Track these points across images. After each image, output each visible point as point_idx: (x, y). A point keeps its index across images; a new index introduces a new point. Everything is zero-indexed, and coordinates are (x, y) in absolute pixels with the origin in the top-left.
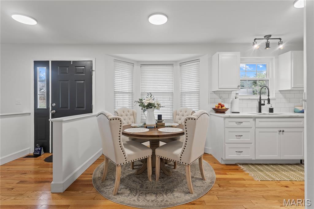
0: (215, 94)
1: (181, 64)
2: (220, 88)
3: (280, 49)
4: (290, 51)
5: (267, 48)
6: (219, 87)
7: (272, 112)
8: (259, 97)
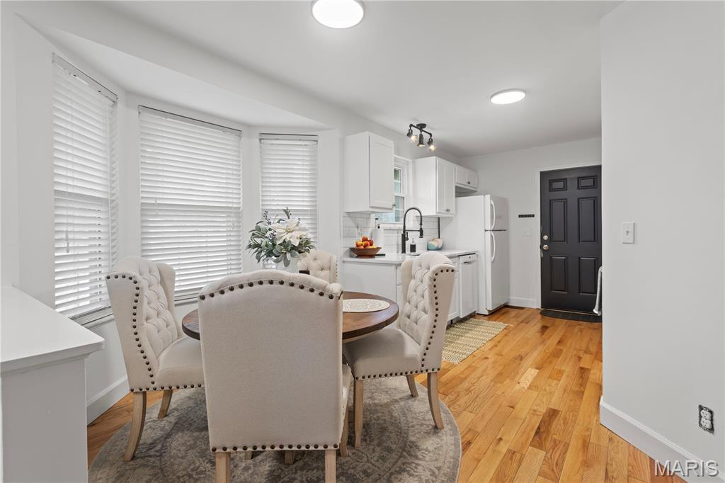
0: (349, 217)
1: (263, 136)
2: (372, 207)
3: (430, 150)
4: (434, 157)
5: (421, 146)
6: (371, 205)
7: (415, 251)
8: (402, 226)
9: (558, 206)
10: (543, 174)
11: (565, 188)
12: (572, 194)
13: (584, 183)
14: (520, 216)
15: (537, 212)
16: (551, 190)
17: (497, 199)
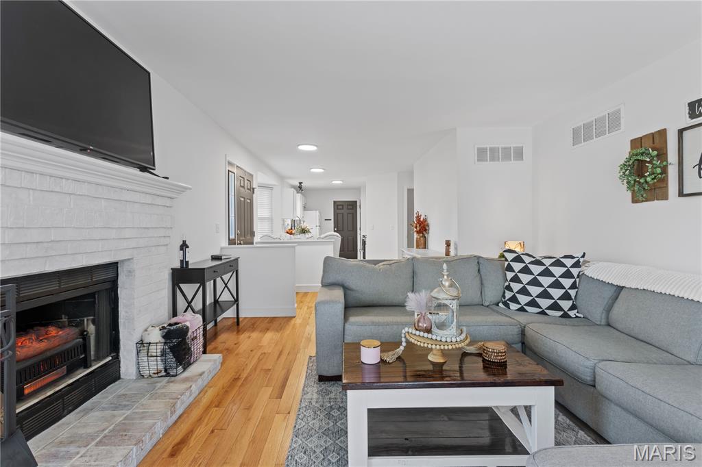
9: (340, 216)
10: (335, 202)
11: (343, 209)
12: (345, 211)
13: (349, 208)
14: (326, 220)
15: (332, 218)
16: (338, 209)
17: (320, 213)
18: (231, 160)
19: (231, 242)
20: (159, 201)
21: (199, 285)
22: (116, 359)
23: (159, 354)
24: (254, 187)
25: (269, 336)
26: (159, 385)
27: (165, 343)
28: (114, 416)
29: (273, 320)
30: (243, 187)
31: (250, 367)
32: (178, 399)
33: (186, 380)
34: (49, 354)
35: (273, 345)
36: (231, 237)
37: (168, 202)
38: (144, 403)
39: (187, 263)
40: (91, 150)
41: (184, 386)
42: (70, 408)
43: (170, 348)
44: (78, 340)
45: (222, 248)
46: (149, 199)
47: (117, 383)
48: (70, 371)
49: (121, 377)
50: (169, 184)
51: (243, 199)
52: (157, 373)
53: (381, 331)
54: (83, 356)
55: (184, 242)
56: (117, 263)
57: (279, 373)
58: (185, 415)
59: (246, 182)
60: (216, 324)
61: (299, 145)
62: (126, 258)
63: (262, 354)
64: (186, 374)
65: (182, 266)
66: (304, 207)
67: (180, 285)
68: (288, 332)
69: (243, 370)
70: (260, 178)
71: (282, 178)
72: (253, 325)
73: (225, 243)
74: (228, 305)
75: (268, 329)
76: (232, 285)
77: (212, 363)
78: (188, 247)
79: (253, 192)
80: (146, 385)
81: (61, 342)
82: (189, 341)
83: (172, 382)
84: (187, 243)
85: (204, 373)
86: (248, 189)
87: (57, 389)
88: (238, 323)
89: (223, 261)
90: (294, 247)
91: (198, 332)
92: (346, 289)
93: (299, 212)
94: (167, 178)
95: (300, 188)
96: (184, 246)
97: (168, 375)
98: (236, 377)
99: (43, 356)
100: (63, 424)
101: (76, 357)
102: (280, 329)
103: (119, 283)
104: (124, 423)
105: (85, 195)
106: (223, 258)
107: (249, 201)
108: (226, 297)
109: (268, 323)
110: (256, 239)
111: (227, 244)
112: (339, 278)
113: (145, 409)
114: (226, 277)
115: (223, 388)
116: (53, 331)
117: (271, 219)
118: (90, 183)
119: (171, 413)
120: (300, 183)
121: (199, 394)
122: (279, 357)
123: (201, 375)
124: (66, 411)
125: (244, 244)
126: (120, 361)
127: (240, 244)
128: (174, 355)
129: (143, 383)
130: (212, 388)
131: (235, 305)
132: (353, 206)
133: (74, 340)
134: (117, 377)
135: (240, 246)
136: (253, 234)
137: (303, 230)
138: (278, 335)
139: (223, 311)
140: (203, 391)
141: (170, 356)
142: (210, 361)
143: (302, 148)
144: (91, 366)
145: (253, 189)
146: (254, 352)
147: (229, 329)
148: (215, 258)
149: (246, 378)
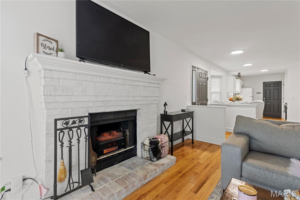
9: (268, 91)
10: (264, 83)
11: (270, 86)
12: (272, 88)
13: (275, 85)
14: (257, 93)
15: (262, 91)
16: (266, 86)
17: (253, 89)
18: (194, 65)
19: (193, 104)
20: (152, 85)
21: (170, 122)
22: (136, 147)
23: (148, 150)
24: (208, 77)
25: (206, 153)
26: (146, 163)
27: (150, 146)
28: (126, 171)
29: (211, 145)
30: (202, 77)
31: (188, 168)
32: (149, 173)
33: (157, 165)
34: (112, 141)
35: (205, 160)
36: (193, 101)
37: (157, 86)
38: (137, 170)
39: (166, 112)
40: (122, 66)
41: (154, 168)
42: (117, 162)
43: (151, 149)
44: (122, 138)
45: (188, 106)
46: (147, 85)
47: (135, 157)
48: (119, 148)
49: (137, 155)
50: (156, 78)
51: (201, 83)
52: (147, 158)
53: (274, 177)
54: (124, 144)
55: (166, 103)
56: (136, 110)
57: (202, 177)
58: (152, 182)
59: (203, 75)
60: (183, 141)
61: (231, 52)
62: (139, 108)
63: (197, 163)
64: (158, 162)
65: (164, 113)
66: (242, 86)
67: (164, 121)
68: (217, 154)
69: (185, 168)
70: (212, 72)
71: (227, 72)
72: (200, 145)
73: (190, 104)
74: (189, 133)
75: (206, 150)
76: (190, 124)
77: (170, 160)
78: (167, 105)
79: (208, 80)
80: (142, 162)
81: (116, 137)
82: (160, 148)
83: (151, 164)
84: (167, 103)
85: (164, 164)
86: (204, 78)
87: (114, 154)
88: (193, 142)
89: (186, 112)
90: (225, 108)
91: (165, 144)
92: (250, 138)
93: (238, 89)
94: (155, 75)
95: (239, 76)
96: (165, 104)
97: (151, 160)
98: (180, 171)
99: (110, 141)
100: (113, 167)
101: (121, 144)
102: (212, 151)
103: (137, 118)
104: (127, 176)
105: (120, 84)
106: (186, 111)
107: (205, 84)
108: (188, 129)
109: (208, 146)
110: (209, 103)
111: (191, 104)
112: (246, 130)
113: (136, 173)
114: (188, 119)
115: (172, 175)
116: (115, 132)
117: (220, 93)
118: (122, 79)
119: (144, 179)
120: (239, 73)
121: (161, 174)
122: (205, 168)
123: (163, 165)
124: (115, 163)
125: (200, 105)
126: (137, 149)
127: (199, 105)
128: (152, 152)
129: (142, 160)
130: (168, 173)
131: (192, 134)
132: (278, 85)
133: (121, 137)
134: (135, 155)
135: (198, 106)
136: (207, 100)
137: (237, 98)
138: (211, 154)
139: (186, 135)
140: (163, 173)
141: (151, 152)
142: (169, 159)
143: (234, 53)
144: (126, 148)
145: (208, 78)
146: (194, 160)
147: (188, 145)
148: (183, 111)
149: (184, 174)
